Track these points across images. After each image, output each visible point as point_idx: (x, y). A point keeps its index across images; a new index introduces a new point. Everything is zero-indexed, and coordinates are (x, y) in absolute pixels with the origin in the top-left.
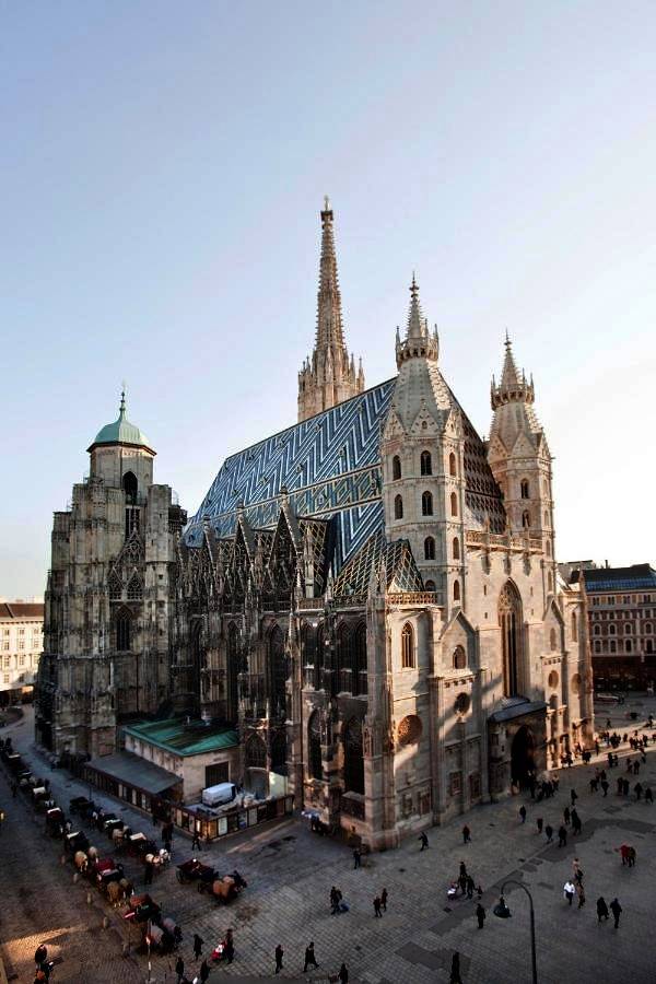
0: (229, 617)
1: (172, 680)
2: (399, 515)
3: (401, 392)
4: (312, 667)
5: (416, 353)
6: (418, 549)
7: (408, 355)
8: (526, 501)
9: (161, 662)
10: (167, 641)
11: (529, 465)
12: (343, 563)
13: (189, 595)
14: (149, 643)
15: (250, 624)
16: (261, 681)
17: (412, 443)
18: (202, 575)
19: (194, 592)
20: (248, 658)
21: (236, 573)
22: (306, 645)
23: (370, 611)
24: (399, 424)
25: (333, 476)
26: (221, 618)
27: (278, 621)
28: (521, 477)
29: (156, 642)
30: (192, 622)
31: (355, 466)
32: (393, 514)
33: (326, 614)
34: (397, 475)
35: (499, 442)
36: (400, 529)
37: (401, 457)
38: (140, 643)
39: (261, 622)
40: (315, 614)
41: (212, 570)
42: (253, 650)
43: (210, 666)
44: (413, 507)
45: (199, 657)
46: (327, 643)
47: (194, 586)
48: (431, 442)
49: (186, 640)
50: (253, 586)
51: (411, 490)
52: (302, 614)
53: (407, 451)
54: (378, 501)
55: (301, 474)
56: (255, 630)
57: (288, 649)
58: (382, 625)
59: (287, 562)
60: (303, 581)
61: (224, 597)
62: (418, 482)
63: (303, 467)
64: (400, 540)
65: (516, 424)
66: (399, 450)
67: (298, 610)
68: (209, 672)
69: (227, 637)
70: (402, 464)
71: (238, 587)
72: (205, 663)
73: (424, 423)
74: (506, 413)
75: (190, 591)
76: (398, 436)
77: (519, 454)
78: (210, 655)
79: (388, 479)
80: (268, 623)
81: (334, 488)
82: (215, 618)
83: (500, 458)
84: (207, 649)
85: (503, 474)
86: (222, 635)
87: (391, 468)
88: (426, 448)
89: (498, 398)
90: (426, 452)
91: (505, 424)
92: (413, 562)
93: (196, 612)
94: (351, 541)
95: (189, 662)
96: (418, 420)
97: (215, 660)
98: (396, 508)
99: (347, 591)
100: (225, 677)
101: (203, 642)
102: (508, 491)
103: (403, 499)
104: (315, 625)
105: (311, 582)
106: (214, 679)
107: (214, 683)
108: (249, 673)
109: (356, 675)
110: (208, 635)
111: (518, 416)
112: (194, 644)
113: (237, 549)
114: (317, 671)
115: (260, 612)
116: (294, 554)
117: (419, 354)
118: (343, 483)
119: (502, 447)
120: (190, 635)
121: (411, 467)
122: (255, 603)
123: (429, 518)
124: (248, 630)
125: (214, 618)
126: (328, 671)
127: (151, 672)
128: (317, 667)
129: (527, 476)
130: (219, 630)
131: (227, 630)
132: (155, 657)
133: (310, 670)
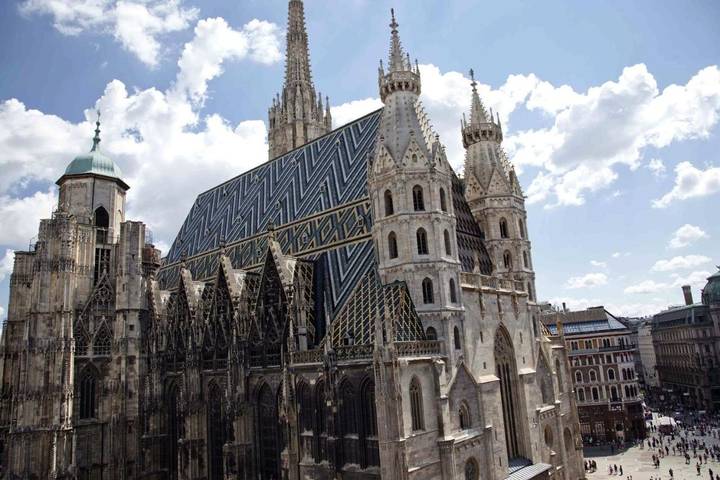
0: (210, 375)
1: (143, 454)
2: (394, 254)
3: (389, 124)
4: (311, 434)
5: (400, 86)
6: (417, 293)
7: (393, 88)
8: (506, 240)
9: (130, 432)
10: (137, 406)
11: (505, 203)
12: (334, 309)
13: (163, 349)
14: (116, 408)
15: (236, 383)
16: (249, 452)
17: (403, 177)
18: (179, 325)
19: (169, 345)
20: (234, 424)
21: (218, 323)
22: (302, 406)
23: (378, 364)
24: (389, 157)
25: (315, 213)
26: (201, 376)
27: (267, 378)
28: (499, 216)
29: (124, 407)
30: (166, 380)
31: (339, 202)
32: (387, 253)
33: (327, 368)
34: (390, 210)
35: (475, 180)
36: (395, 269)
37: (393, 192)
38: (106, 409)
39: (248, 379)
40: (313, 369)
41: (190, 318)
42: (240, 413)
43: (188, 435)
44: (408, 246)
45: (175, 424)
46: (329, 404)
47: (169, 338)
48: (422, 176)
49: (160, 404)
50: (237, 337)
51: (405, 227)
52: (297, 369)
53: (399, 185)
54: (367, 240)
55: (281, 211)
56: (241, 389)
57: (282, 413)
58: (391, 381)
59: (275, 307)
60: (295, 330)
61: (204, 350)
62: (411, 218)
63: (283, 204)
64: (397, 281)
65: (489, 163)
66: (390, 184)
67: (292, 365)
68: (187, 443)
69: (206, 398)
70: (394, 199)
71: (220, 338)
72: (183, 432)
73: (414, 156)
74: (478, 151)
75: (164, 344)
76: (388, 169)
77: (496, 192)
78: (188, 422)
79: (380, 215)
80: (255, 381)
81: (318, 226)
82: (194, 376)
83: (478, 196)
84: (185, 413)
85: (482, 212)
86: (201, 396)
87: (383, 202)
88: (418, 182)
89: (470, 136)
90: (417, 186)
91: (478, 161)
92: (413, 306)
93: (170, 368)
94: (341, 284)
95: (162, 430)
96: (408, 153)
97: (194, 428)
98: (390, 246)
99: (346, 341)
100: (205, 448)
101: (181, 406)
102: (488, 229)
103: (398, 236)
104: (313, 382)
105: (304, 331)
106: (194, 452)
107: (193, 457)
108: (236, 443)
109: (363, 442)
110: (186, 396)
111: (490, 154)
112: (169, 408)
113: (219, 294)
114: (317, 441)
115: (246, 368)
116: (284, 299)
117: (404, 87)
118: (326, 220)
119: (478, 185)
120: (163, 397)
121: (403, 202)
122: (241, 357)
123: (425, 257)
124: (234, 390)
125: (192, 376)
126: (331, 438)
127: (118, 445)
128: (318, 432)
129: (505, 215)
130: (198, 390)
131: (207, 390)
132: (124, 424)
133: (308, 437)
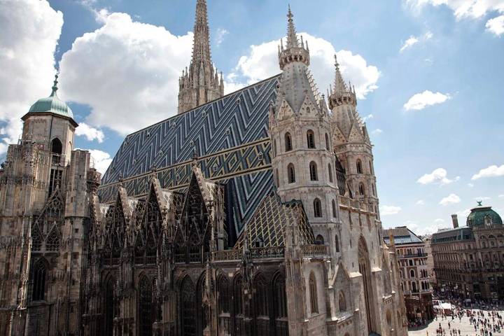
0: (140, 268)
1: (82, 328)
2: (292, 179)
3: (288, 85)
4: (228, 315)
5: (296, 58)
6: (310, 209)
7: (291, 59)
8: (361, 175)
9: (72, 311)
10: (79, 291)
11: (360, 148)
12: (242, 220)
13: (101, 247)
14: (62, 292)
15: (164, 274)
16: (172, 328)
17: (300, 123)
18: (115, 229)
19: (107, 245)
20: (162, 307)
21: (149, 228)
22: (221, 294)
24: (290, 108)
25: (223, 150)
26: (133, 269)
27: (189, 272)
28: (356, 158)
29: (69, 293)
30: (103, 272)
31: (241, 143)
32: (286, 179)
33: (245, 265)
34: (289, 147)
35: (339, 132)
36: (293, 191)
37: (292, 133)
38: (54, 293)
39: (173, 272)
40: (234, 265)
41: (125, 225)
42: (166, 299)
43: (122, 314)
44: (303, 174)
45: (111, 305)
46: (246, 292)
47: (107, 239)
48: (314, 123)
49: (98, 290)
50: (166, 239)
51: (301, 159)
52: (217, 264)
53: (297, 129)
54: (267, 170)
55: (195, 148)
56: (168, 280)
57: (205, 299)
59: (198, 218)
60: (216, 235)
61: (136, 249)
62: (306, 154)
63: (196, 143)
64: (294, 200)
65: (349, 119)
66: (289, 128)
67: (213, 261)
68: (121, 321)
69: (137, 286)
70: (293, 139)
71: (150, 241)
72: (118, 312)
73: (308, 108)
74: (341, 112)
75: (103, 244)
76: (288, 117)
77: (354, 140)
78: (122, 304)
79: (281, 150)
80: (179, 274)
81: (225, 159)
82: (127, 269)
83: (340, 142)
84: (121, 298)
85: (344, 155)
86: (133, 284)
87: (283, 141)
88: (310, 128)
89: (335, 101)
90: (309, 131)
91: (341, 118)
92: (307, 219)
93: (107, 263)
94: (247, 202)
95: (99, 310)
96: (303, 106)
97: (127, 309)
98: (289, 174)
99: (258, 244)
100: (134, 325)
101: (117, 292)
102: (348, 167)
103: (296, 167)
104: (231, 275)
105: (221, 235)
106: (125, 328)
107: (125, 332)
108: (163, 321)
109: (273, 323)
110: (122, 285)
111: (349, 114)
112: (108, 295)
113: (150, 207)
114: (233, 319)
115: (171, 263)
116: (205, 211)
117: (298, 59)
118: (232, 155)
119: (341, 135)
120: (100, 285)
121: (299, 141)
122: (168, 255)
123: (315, 182)
124: (163, 280)
125: (126, 269)
126: (247, 319)
127: (62, 321)
128: (234, 314)
129: (360, 157)
130: (130, 280)
131: (137, 280)
132: (68, 304)
133: (225, 318)
